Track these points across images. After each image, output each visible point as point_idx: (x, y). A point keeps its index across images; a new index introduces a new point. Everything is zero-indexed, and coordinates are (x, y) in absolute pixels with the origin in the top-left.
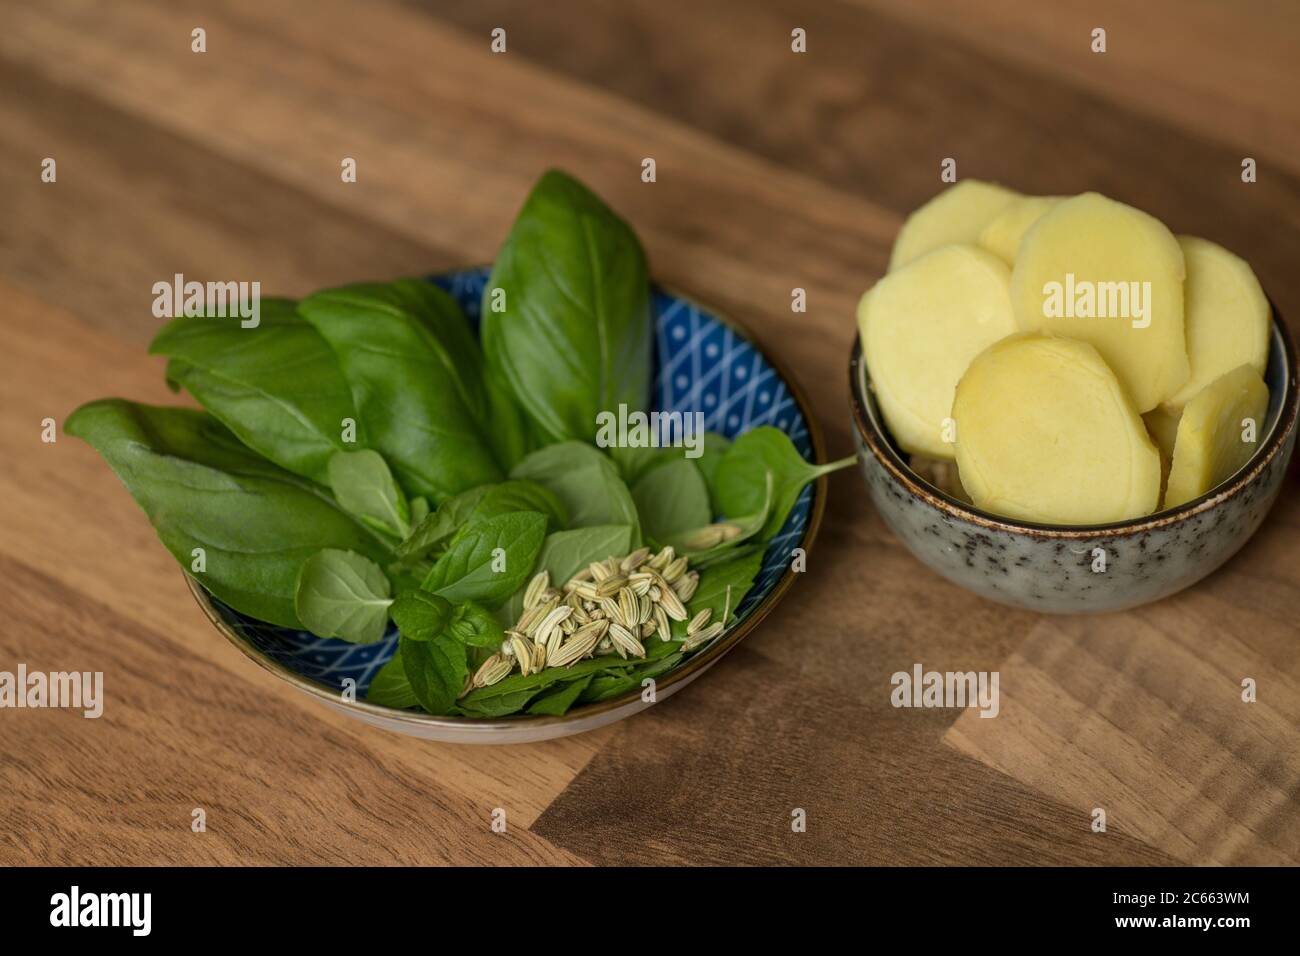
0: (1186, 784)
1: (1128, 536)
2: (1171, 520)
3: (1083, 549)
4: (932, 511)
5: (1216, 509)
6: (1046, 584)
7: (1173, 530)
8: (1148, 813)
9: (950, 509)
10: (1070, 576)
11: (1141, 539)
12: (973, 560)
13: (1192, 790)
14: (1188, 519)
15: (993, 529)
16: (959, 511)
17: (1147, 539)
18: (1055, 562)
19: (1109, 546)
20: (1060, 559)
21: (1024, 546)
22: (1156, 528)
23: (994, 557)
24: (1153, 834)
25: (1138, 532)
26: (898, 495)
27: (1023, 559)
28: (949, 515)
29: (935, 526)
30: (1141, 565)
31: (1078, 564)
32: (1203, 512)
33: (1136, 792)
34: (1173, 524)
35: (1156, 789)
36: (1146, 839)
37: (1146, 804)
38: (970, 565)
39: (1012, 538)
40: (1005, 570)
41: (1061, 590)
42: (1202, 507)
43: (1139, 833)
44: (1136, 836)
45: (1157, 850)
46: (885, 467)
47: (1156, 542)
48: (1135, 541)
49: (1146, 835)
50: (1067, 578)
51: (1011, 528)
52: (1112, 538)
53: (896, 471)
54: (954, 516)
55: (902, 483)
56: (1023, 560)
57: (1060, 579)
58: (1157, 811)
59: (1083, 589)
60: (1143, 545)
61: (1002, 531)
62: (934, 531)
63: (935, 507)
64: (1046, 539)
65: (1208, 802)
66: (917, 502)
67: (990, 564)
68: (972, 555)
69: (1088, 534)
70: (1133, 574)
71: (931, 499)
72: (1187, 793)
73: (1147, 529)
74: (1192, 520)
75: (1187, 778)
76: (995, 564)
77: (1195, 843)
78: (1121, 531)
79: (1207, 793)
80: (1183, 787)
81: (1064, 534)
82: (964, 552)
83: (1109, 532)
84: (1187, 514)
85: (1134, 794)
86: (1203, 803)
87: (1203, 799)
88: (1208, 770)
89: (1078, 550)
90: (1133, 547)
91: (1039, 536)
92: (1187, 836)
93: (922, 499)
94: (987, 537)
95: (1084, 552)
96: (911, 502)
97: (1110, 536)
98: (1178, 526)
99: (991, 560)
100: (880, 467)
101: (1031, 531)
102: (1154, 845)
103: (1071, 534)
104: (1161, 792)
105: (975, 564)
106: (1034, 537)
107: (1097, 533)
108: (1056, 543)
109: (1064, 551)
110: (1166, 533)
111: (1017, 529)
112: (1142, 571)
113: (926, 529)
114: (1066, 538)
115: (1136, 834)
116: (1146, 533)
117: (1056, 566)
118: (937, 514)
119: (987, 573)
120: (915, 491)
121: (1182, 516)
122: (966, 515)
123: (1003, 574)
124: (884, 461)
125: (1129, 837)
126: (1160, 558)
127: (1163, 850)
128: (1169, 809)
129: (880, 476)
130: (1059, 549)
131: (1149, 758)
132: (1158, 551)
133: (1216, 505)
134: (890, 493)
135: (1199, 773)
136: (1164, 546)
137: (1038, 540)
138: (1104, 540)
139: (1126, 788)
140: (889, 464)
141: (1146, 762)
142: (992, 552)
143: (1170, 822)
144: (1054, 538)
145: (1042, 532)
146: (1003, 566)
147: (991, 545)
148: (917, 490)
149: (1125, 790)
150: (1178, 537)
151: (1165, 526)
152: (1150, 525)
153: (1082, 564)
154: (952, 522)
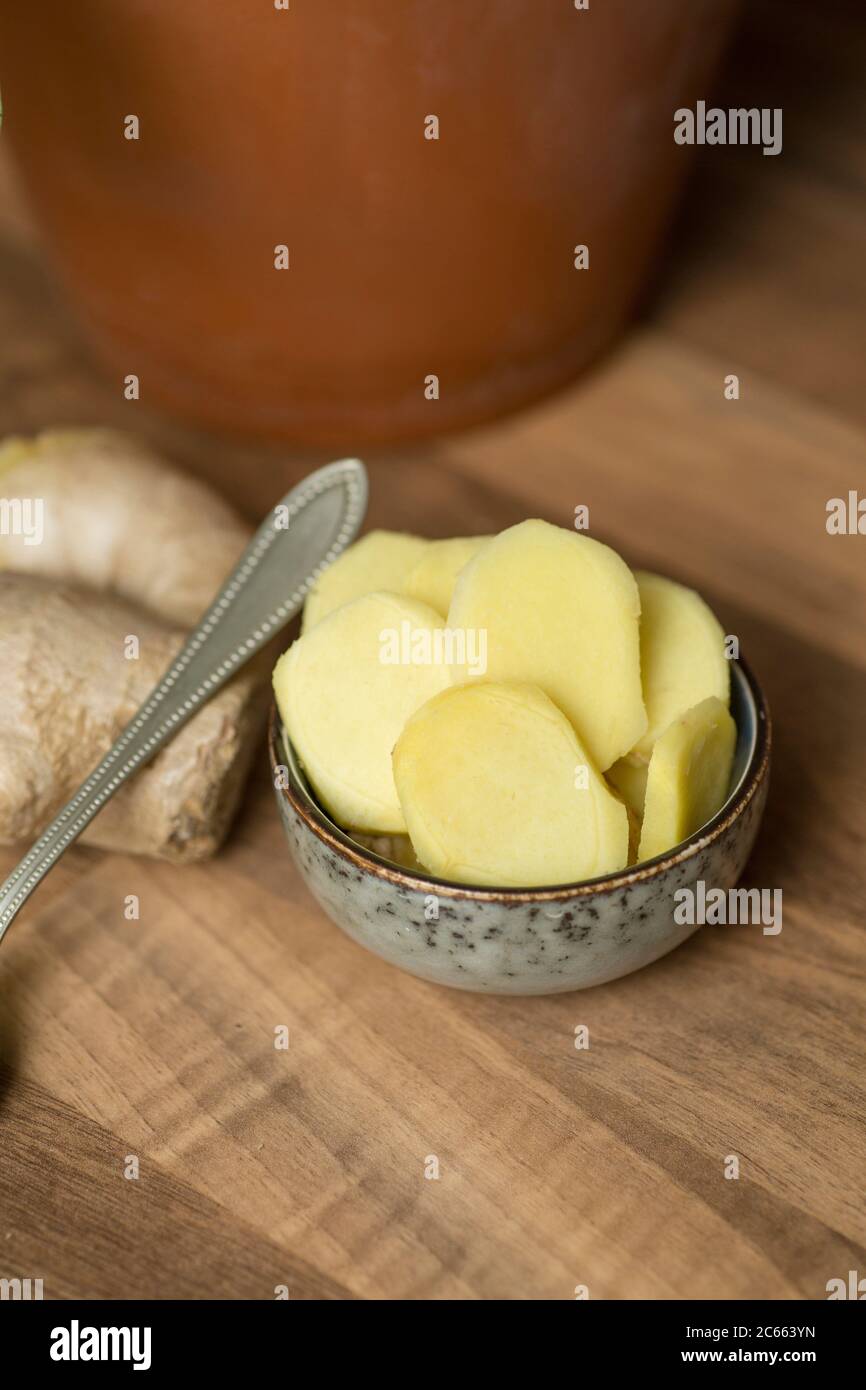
0: (165, 1069)
1: (608, 892)
2: (653, 871)
3: (560, 912)
4: (386, 886)
5: (700, 856)
6: (519, 958)
7: (656, 882)
8: (112, 1094)
9: (408, 881)
10: (546, 946)
11: (622, 895)
12: (435, 938)
13: (168, 1075)
14: (671, 868)
15: (456, 898)
16: (418, 882)
17: (629, 895)
18: (529, 930)
19: (588, 905)
20: (535, 926)
21: (492, 915)
22: (639, 881)
23: (460, 933)
24: (112, 1117)
25: (618, 888)
26: (344, 874)
27: (492, 930)
28: (406, 889)
29: (389, 904)
30: (622, 925)
31: (555, 931)
32: (687, 860)
33: (108, 1072)
34: (655, 876)
35: (131, 1071)
36: (102, 1122)
37: (114, 1085)
38: (432, 944)
39: (480, 908)
40: (472, 946)
41: (536, 963)
42: (685, 854)
43: (97, 1114)
44: (93, 1118)
45: (110, 1133)
46: (327, 843)
47: (638, 898)
48: (616, 898)
49: (104, 1117)
50: (543, 948)
51: (478, 895)
52: (591, 896)
53: (341, 846)
54: (411, 889)
55: (349, 859)
56: (492, 933)
57: (533, 949)
58: (124, 1094)
59: (560, 960)
60: (624, 902)
61: (467, 899)
62: (388, 910)
63: (389, 881)
64: (518, 904)
65: (181, 1089)
66: (368, 879)
67: (456, 940)
68: (434, 932)
69: (564, 894)
70: (614, 938)
71: (383, 872)
72: (161, 1078)
73: (628, 883)
74: (676, 870)
75: (167, 1063)
76: (461, 940)
77: (153, 1130)
78: (600, 887)
79: (182, 1081)
80: (159, 1072)
81: (538, 897)
82: (425, 930)
83: (587, 890)
84: (670, 863)
85: (105, 1075)
86: (176, 1091)
87: (177, 1086)
88: (192, 1057)
89: (554, 913)
90: (614, 905)
91: (510, 901)
92: (147, 1123)
93: (374, 873)
94: (451, 909)
95: (560, 916)
96: (359, 879)
97: (588, 894)
98: (661, 877)
99: (457, 936)
100: (321, 843)
101: (501, 897)
102: (108, 1127)
103: (546, 896)
104: (134, 1074)
105: (438, 943)
106: (505, 903)
107: (574, 892)
108: (529, 907)
109: (539, 916)
110: (648, 887)
111: (486, 896)
112: (624, 933)
113: (378, 910)
114: (541, 901)
115: (93, 1116)
116: (628, 887)
117: (530, 935)
118: (392, 889)
119: (451, 952)
120: (364, 865)
121: (665, 866)
122: (425, 885)
123: (470, 951)
124: (326, 836)
125: (85, 1117)
126: (643, 916)
127: (118, 1134)
128: (137, 1093)
129: (319, 855)
130: (533, 914)
131: (133, 1039)
132: (641, 908)
133: (700, 850)
134: (333, 873)
135: (181, 1059)
136: (647, 901)
137: (509, 906)
138: (582, 899)
139: (99, 1068)
140: (331, 839)
141: (129, 1043)
142: (456, 926)
143: (133, 1106)
144: (527, 902)
145: (513, 897)
146: (470, 940)
147: (455, 918)
148: (366, 864)
149: (96, 1070)
150: (661, 891)
151: (647, 878)
152: (631, 878)
153: (559, 930)
154: (410, 896)
